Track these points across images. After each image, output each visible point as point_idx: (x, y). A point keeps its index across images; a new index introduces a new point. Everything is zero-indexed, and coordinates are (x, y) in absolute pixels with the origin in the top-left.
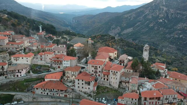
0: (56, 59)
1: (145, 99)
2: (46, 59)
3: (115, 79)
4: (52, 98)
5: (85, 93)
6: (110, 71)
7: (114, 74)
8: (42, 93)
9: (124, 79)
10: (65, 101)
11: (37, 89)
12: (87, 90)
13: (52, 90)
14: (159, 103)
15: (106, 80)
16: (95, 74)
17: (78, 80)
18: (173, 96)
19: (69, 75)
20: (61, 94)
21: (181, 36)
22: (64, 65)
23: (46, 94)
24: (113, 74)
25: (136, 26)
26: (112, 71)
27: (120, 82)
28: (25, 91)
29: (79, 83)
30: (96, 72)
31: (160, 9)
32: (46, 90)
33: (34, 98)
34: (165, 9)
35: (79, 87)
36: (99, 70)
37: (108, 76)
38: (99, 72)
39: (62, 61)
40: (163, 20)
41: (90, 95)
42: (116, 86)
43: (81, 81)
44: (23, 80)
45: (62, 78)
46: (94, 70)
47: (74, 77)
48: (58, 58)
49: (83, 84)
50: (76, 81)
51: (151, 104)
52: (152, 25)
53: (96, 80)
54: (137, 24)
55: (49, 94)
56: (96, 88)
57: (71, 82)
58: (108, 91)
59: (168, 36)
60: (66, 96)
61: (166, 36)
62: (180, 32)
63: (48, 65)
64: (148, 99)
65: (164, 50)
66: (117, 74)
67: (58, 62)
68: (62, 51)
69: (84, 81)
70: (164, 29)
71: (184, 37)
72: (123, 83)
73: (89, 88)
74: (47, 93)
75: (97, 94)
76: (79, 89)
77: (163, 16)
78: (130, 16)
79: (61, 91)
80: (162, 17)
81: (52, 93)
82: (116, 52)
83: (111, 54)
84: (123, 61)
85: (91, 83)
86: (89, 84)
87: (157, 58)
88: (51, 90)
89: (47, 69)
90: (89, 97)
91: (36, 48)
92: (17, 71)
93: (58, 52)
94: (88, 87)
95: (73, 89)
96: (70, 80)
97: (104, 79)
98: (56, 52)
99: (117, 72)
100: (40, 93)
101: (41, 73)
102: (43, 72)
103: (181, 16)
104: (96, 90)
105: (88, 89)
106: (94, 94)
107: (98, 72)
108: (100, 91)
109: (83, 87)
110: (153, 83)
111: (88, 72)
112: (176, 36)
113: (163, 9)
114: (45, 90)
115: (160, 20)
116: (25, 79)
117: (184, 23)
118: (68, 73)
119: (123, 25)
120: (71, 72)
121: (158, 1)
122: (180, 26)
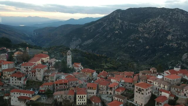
1: (57, 85)
3: (40, 74)
6: (36, 70)
7: (39, 71)
9: (46, 74)
10: (2, 93)
14: (66, 87)
15: (34, 76)
16: (27, 73)
17: (12, 77)
18: (76, 81)
19: (5, 75)
21: (133, 45)
22: (3, 68)
25: (96, 37)
29: (13, 80)
30: (27, 71)
31: (116, 22)
34: (120, 21)
35: (13, 82)
36: (30, 69)
37: (35, 73)
38: (30, 71)
39: (2, 65)
40: (118, 32)
41: (21, 88)
42: (41, 80)
43: (14, 78)
46: (26, 70)
47: (10, 76)
49: (16, 80)
51: (61, 88)
52: (109, 36)
53: (26, 77)
54: (97, 35)
56: (26, 82)
57: (7, 80)
58: (35, 84)
59: (123, 46)
60: (3, 90)
61: (121, 45)
62: (132, 42)
64: (58, 85)
65: (118, 58)
66: (41, 71)
68: (2, 58)
69: (16, 78)
70: (120, 40)
71: (136, 46)
72: (46, 77)
73: (21, 83)
75: (27, 87)
76: (13, 84)
77: (118, 27)
78: (90, 28)
80: (118, 28)
82: (49, 57)
83: (44, 59)
84: (51, 63)
85: (22, 79)
86: (20, 80)
87: (106, 65)
90: (21, 89)
95: (8, 84)
96: (7, 78)
99: (41, 70)
103: (133, 28)
104: (26, 83)
105: (19, 83)
106: (25, 87)
107: (29, 71)
108: (29, 84)
109: (16, 82)
110: (66, 75)
111: (21, 72)
112: (130, 45)
113: (118, 21)
115: (116, 31)
117: (136, 34)
118: (5, 73)
119: (83, 36)
120: (8, 72)
121: (115, 14)
122: (133, 36)
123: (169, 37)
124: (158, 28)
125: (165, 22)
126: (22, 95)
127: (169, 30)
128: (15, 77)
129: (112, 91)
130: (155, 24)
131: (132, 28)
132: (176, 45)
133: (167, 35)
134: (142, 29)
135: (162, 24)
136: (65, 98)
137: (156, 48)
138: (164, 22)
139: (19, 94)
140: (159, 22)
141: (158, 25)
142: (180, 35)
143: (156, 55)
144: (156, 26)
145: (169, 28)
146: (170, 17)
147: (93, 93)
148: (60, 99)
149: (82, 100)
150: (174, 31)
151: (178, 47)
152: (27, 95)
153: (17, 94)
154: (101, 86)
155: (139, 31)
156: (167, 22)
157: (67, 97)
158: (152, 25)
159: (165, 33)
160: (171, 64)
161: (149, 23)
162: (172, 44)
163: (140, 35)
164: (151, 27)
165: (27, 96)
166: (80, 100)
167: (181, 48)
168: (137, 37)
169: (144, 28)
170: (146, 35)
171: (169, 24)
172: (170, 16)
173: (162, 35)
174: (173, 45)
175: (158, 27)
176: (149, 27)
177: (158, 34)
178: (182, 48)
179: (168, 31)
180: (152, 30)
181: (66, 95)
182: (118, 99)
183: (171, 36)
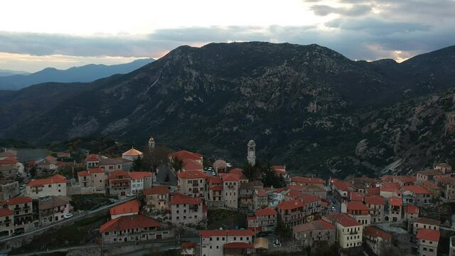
0: (117, 179)
2: (95, 183)
3: (233, 194)
4: (137, 244)
5: (190, 225)
6: (224, 184)
7: (231, 187)
8: (115, 240)
9: (244, 192)
10: (162, 244)
11: (107, 234)
12: (193, 221)
13: (135, 231)
14: (302, 215)
15: (217, 199)
16: (193, 195)
17: (178, 206)
18: (316, 202)
19: (153, 203)
20: (150, 234)
21: (235, 129)
22: (133, 189)
23: (123, 240)
24: (229, 187)
25: (136, 113)
26: (227, 184)
27: (239, 200)
28: (81, 242)
29: (178, 212)
30: (195, 191)
31: (184, 75)
32: (123, 232)
34: (194, 73)
35: (178, 218)
36: (200, 185)
37: (220, 193)
38: (201, 189)
39: (130, 182)
40: (194, 98)
42: (235, 206)
43: (181, 207)
44: (72, 224)
45: (141, 209)
46: (192, 188)
47: (162, 204)
48: (121, 177)
49: (185, 211)
50: (174, 208)
51: (294, 218)
52: (172, 110)
53: (203, 203)
54: (138, 109)
55: (129, 239)
56: (206, 214)
57: (158, 213)
59: (210, 130)
60: (159, 237)
61: (206, 131)
62: (231, 120)
63: (101, 192)
64: (290, 212)
66: (235, 187)
67: (121, 184)
68: (117, 166)
69: (187, 206)
70: (199, 116)
72: (242, 200)
73: (196, 216)
74: (126, 239)
76: (178, 222)
77: (192, 88)
78: (116, 91)
79: (152, 228)
80: (192, 91)
81: (134, 236)
82: (202, 158)
85: (199, 207)
86: (196, 210)
88: (133, 230)
89: (106, 198)
92: (57, 209)
93: (111, 168)
94: (193, 214)
95: (168, 224)
96: (156, 211)
97: (214, 198)
98: (107, 168)
99: (234, 184)
100: (112, 241)
101: (98, 208)
102: (101, 206)
103: (228, 88)
104: (206, 217)
105: (193, 217)
106: (206, 225)
107: (199, 189)
108: (213, 218)
109: (185, 217)
110: (285, 192)
112: (226, 129)
113: (191, 74)
114: (121, 232)
115: (187, 97)
116: (75, 222)
117: (236, 102)
118: (152, 198)
119: (102, 112)
120: (158, 196)
121: (177, 57)
122: (230, 107)
123: (312, 107)
124: (286, 89)
125: (299, 76)
126: (231, 240)
127: (308, 93)
128: (185, 205)
129: (397, 213)
130: (277, 80)
131: (226, 88)
132: (329, 123)
133: (307, 104)
134: (249, 90)
135: (292, 80)
136: (318, 237)
137: (286, 132)
138: (297, 74)
139: (223, 239)
140: (285, 76)
141: (285, 81)
142: (334, 102)
143: (288, 148)
144: (280, 85)
145: (309, 88)
146: (306, 63)
147: (366, 221)
149: (353, 236)
150: (320, 94)
151: (335, 128)
152: (241, 239)
153: (218, 239)
154: (372, 206)
155: (244, 95)
156: (303, 74)
157: (323, 234)
158: (271, 81)
159: (301, 98)
160: (333, 164)
161: (263, 76)
162: (321, 122)
163: (247, 105)
164: (269, 87)
165: (242, 241)
166: (350, 238)
167: (342, 128)
168: (240, 108)
169: (255, 88)
170: (260, 105)
171: (307, 79)
172: (306, 61)
173: (294, 103)
174: (323, 124)
175: (285, 86)
176: (266, 86)
177: (287, 101)
178: (345, 130)
180: (273, 93)
181: (320, 231)
182: (425, 226)
183: (315, 106)
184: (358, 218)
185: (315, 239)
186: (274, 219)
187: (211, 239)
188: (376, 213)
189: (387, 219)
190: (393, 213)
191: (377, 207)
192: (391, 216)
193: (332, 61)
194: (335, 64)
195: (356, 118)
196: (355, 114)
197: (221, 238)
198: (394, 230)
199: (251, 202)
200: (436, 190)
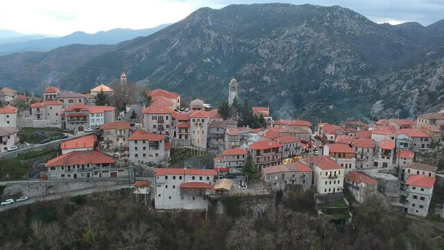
0: (74, 113)
1: (258, 152)
2: (50, 116)
3: (201, 132)
4: (88, 182)
5: (150, 165)
6: (191, 121)
7: (199, 124)
8: (63, 176)
9: (214, 131)
10: (115, 183)
11: (53, 168)
12: (154, 160)
13: (86, 167)
14: (277, 156)
15: (183, 137)
16: (158, 132)
17: (136, 142)
18: (295, 143)
19: (110, 139)
20: (103, 172)
21: (251, 90)
22: (91, 124)
23: (72, 176)
24: (197, 124)
25: (156, 74)
26: (194, 121)
27: (209, 139)
28: (24, 177)
29: (136, 148)
30: (161, 128)
31: (203, 36)
32: (72, 168)
33: (50, 187)
34: (213, 34)
35: (136, 155)
36: (166, 122)
37: (186, 131)
38: (167, 126)
40: (212, 60)
42: (203, 145)
43: (140, 143)
44: (15, 157)
45: (96, 145)
46: (157, 125)
47: (121, 140)
48: (77, 110)
49: (144, 148)
50: (132, 145)
51: (267, 159)
52: (190, 71)
53: (165, 141)
54: (158, 70)
55: (79, 175)
56: (169, 153)
57: (116, 150)
60: (114, 175)
62: (248, 81)
63: (56, 126)
64: (262, 152)
66: (203, 124)
67: (78, 117)
68: (78, 100)
69: (147, 142)
70: (217, 78)
71: (257, 92)
72: (212, 140)
73: (157, 155)
74: (75, 176)
75: (172, 164)
76: (137, 159)
77: (211, 50)
78: (138, 52)
79: (105, 165)
80: (210, 52)
81: (85, 173)
82: (179, 98)
85: (160, 144)
86: (157, 148)
88: (83, 166)
89: (60, 133)
91: (11, 98)
93: (70, 101)
94: (154, 152)
96: (114, 147)
97: (180, 137)
98: (66, 101)
99: (203, 121)
101: (48, 141)
102: (52, 140)
103: (246, 49)
104: (169, 156)
105: (154, 155)
107: (165, 127)
108: (177, 158)
109: (144, 155)
110: (261, 133)
111: (145, 129)
113: (210, 35)
114: (69, 168)
115: (205, 59)
116: (19, 154)
117: (254, 63)
118: (109, 133)
120: (116, 132)
121: (197, 19)
122: (247, 69)
123: (330, 69)
124: (304, 50)
125: (318, 37)
126: (189, 179)
127: (327, 54)
128: (144, 142)
129: (388, 158)
130: (295, 41)
131: (244, 50)
132: (346, 85)
133: (325, 66)
134: (266, 51)
135: (311, 41)
136: (291, 180)
137: (302, 94)
138: (317, 35)
139: (181, 178)
140: (304, 37)
141: (303, 42)
142: (353, 64)
143: (304, 110)
144: (299, 46)
145: (328, 49)
146: (327, 24)
147: (350, 165)
148: (277, 185)
149: (332, 181)
150: (339, 55)
151: (353, 90)
152: (201, 178)
153: (174, 178)
154: (360, 150)
155: (261, 57)
156: (323, 35)
157: (297, 176)
158: (290, 42)
159: (319, 59)
161: (282, 38)
162: (339, 84)
163: (264, 66)
164: (287, 48)
165: (201, 181)
166: (328, 183)
167: (360, 90)
168: (257, 70)
170: (278, 66)
171: (327, 40)
172: (327, 22)
173: (312, 65)
174: (340, 86)
175: (304, 48)
176: (284, 48)
177: (304, 63)
178: (362, 92)
179: (327, 56)
180: (291, 54)
181: (294, 173)
182: (418, 172)
183: (334, 67)
184: (341, 161)
185: (288, 183)
186: (243, 159)
187: (166, 178)
188: (364, 157)
189: (376, 164)
190: (383, 157)
191: (365, 150)
192: (381, 161)
193: (353, 22)
194: (357, 25)
195: (375, 80)
196: (374, 76)
197: (177, 177)
198: (383, 176)
199: (222, 142)
200: (436, 133)
